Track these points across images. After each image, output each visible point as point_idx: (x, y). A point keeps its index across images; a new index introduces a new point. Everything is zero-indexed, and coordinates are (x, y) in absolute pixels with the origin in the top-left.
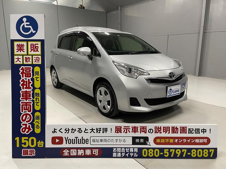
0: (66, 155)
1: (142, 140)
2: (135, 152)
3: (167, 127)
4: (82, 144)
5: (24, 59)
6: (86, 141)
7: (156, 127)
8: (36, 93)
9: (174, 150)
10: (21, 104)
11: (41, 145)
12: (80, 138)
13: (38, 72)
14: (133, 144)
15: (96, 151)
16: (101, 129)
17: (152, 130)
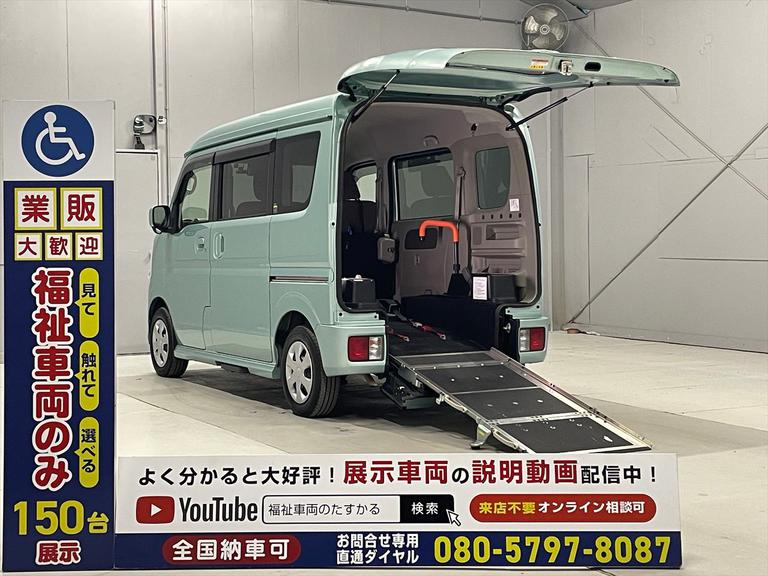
0: (183, 558)
1: (432, 508)
2: (410, 548)
3: (513, 462)
4: (237, 519)
5: (48, 244)
6: (250, 512)
7: (476, 463)
8: (85, 356)
9: (537, 540)
10: (36, 392)
11: (101, 528)
12: (229, 500)
13: (93, 285)
14: (402, 521)
15: (283, 544)
16: (297, 469)
17: (463, 473)
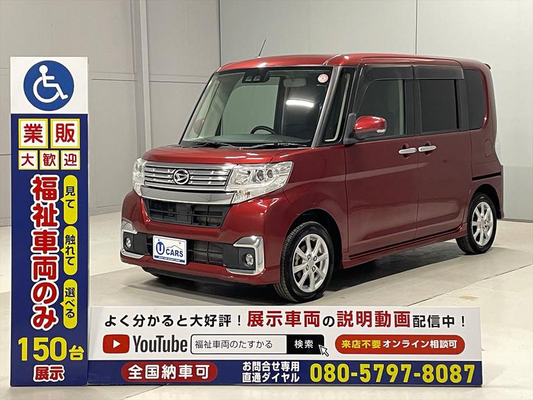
0: (135, 377)
1: (309, 344)
2: (294, 372)
3: (365, 312)
4: (173, 351)
5: (42, 158)
6: (182, 346)
7: (340, 313)
8: (68, 237)
9: (382, 366)
10: (33, 261)
11: (79, 356)
12: (168, 338)
13: (73, 187)
14: (288, 353)
15: (205, 368)
16: (215, 316)
17: (331, 319)
